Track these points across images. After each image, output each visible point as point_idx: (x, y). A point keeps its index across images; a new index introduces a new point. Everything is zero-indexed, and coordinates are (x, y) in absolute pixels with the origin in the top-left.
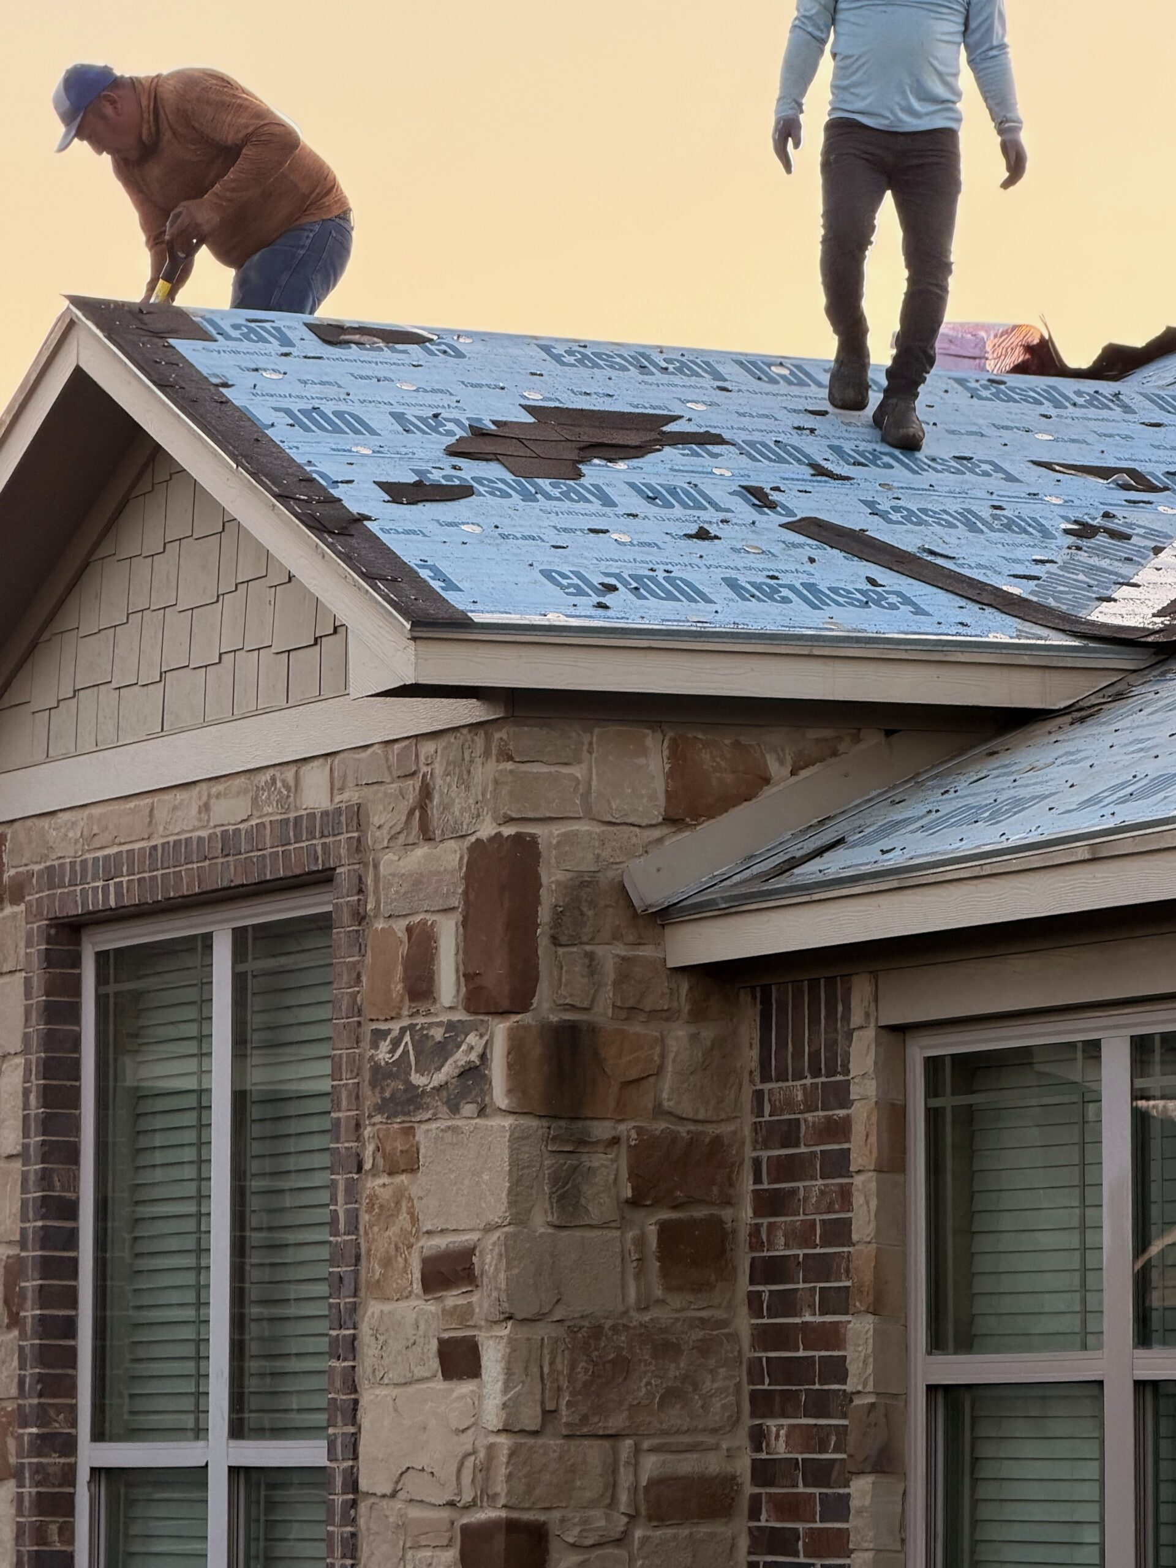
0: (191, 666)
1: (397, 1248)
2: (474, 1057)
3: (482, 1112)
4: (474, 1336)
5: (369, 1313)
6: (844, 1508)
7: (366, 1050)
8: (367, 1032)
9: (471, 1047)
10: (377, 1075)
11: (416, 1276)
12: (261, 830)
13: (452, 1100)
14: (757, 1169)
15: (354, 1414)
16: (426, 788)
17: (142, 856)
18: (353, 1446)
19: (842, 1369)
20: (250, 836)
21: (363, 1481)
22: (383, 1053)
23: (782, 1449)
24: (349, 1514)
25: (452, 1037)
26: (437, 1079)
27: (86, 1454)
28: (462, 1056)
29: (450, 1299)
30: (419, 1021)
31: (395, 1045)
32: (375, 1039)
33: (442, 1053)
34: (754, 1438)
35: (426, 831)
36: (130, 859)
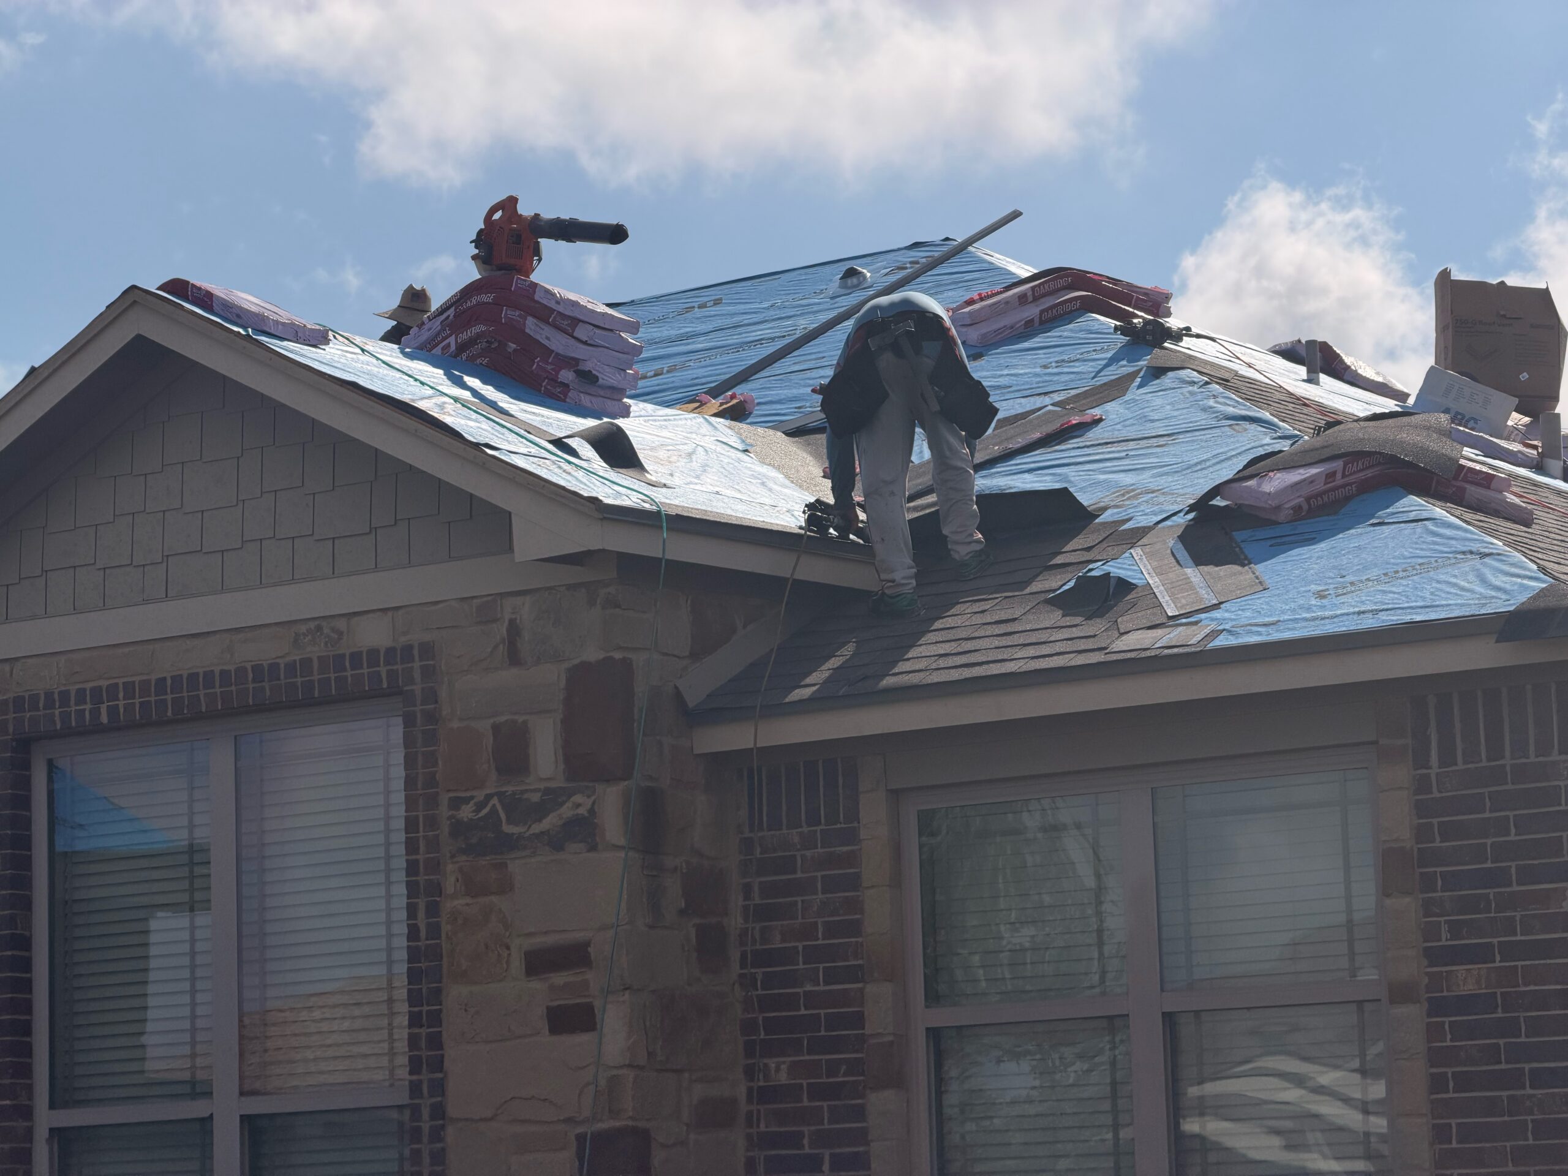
0: (204, 551)
1: (487, 947)
2: (582, 811)
3: (593, 848)
4: (591, 1002)
5: (455, 993)
6: (860, 1113)
7: (444, 811)
8: (444, 799)
9: (578, 804)
10: (459, 829)
11: (517, 965)
12: (306, 662)
13: (556, 842)
14: (747, 890)
15: (438, 1065)
16: (514, 629)
17: (129, 688)
18: (439, 1087)
19: (858, 1020)
20: (291, 668)
21: (452, 1111)
22: (466, 813)
23: (783, 1078)
24: (437, 1135)
25: (552, 798)
26: (536, 828)
27: (45, 1119)
28: (566, 811)
29: (560, 979)
30: (509, 789)
31: (480, 807)
32: (456, 803)
33: (541, 810)
34: (750, 1073)
35: (514, 659)
36: (112, 690)
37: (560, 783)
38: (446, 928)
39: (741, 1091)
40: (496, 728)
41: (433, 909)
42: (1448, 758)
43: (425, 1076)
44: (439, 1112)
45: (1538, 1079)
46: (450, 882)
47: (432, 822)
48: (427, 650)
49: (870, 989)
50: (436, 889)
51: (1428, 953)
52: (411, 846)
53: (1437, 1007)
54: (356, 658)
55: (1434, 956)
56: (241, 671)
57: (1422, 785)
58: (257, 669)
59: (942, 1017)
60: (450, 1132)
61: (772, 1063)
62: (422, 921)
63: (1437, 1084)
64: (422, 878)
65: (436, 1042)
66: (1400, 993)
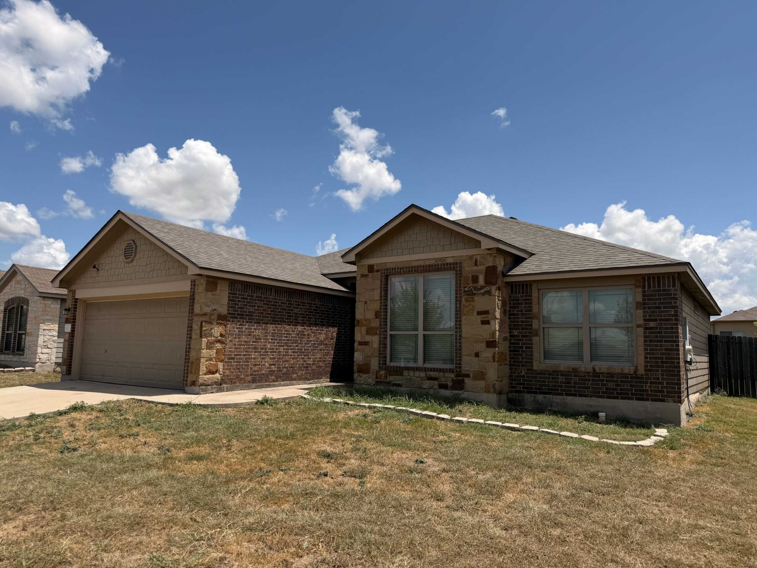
0: (420, 247)
1: (470, 310)
2: (488, 290)
3: (490, 295)
4: (490, 320)
5: (464, 318)
6: (531, 340)
7: (462, 289)
8: (462, 287)
9: (488, 288)
10: (465, 291)
11: (475, 313)
12: (438, 265)
13: (483, 294)
14: (510, 304)
15: (460, 328)
16: (476, 260)
17: (406, 268)
18: (461, 332)
19: (531, 325)
20: (435, 265)
21: (463, 336)
22: (466, 289)
23: (516, 334)
24: (460, 339)
25: (482, 287)
26: (479, 292)
27: (389, 333)
28: (485, 289)
29: (483, 316)
30: (474, 285)
31: (469, 288)
32: (465, 287)
33: (480, 289)
34: (510, 332)
35: (476, 264)
36: (403, 268)
37: (484, 284)
38: (462, 307)
39: (508, 336)
40: (472, 276)
41: (460, 304)
42: (649, 287)
43: (458, 330)
44: (460, 336)
45: (666, 341)
46: (463, 300)
47: (460, 290)
48: (460, 263)
49: (534, 321)
50: (461, 301)
51: (644, 319)
52: (456, 294)
53: (646, 329)
54: (447, 264)
55: (645, 320)
56: (426, 266)
57: (644, 292)
58: (429, 266)
59: (545, 326)
60: (462, 339)
61: (514, 331)
62: (458, 306)
63: (645, 341)
64: (458, 299)
65: (460, 325)
66: (639, 326)
